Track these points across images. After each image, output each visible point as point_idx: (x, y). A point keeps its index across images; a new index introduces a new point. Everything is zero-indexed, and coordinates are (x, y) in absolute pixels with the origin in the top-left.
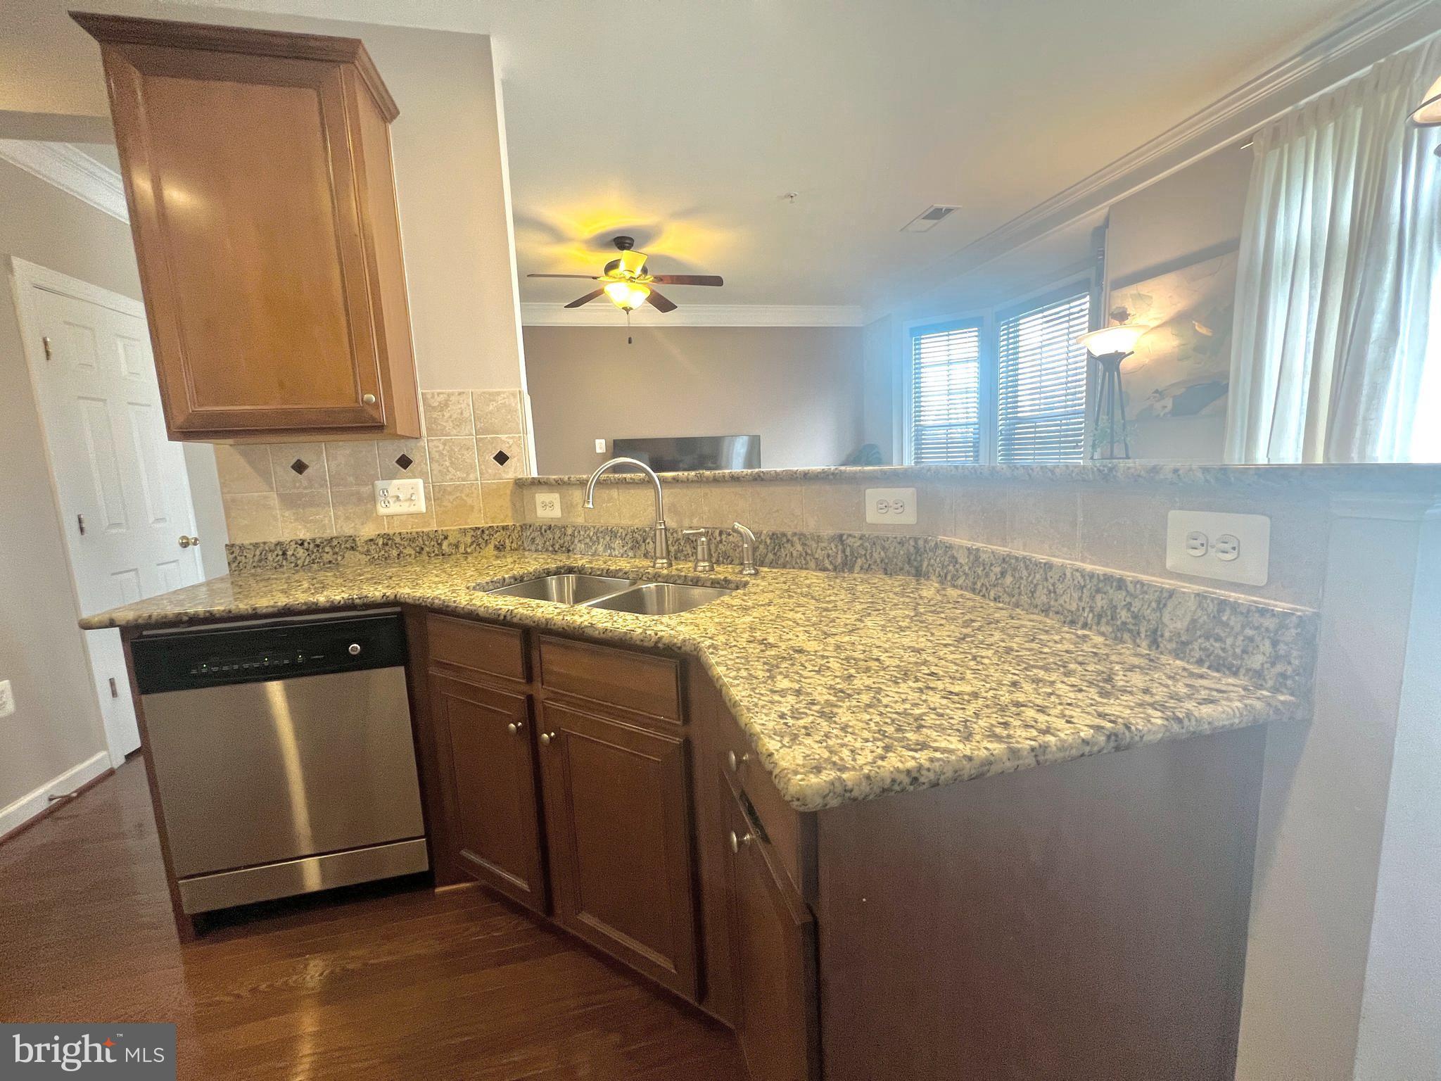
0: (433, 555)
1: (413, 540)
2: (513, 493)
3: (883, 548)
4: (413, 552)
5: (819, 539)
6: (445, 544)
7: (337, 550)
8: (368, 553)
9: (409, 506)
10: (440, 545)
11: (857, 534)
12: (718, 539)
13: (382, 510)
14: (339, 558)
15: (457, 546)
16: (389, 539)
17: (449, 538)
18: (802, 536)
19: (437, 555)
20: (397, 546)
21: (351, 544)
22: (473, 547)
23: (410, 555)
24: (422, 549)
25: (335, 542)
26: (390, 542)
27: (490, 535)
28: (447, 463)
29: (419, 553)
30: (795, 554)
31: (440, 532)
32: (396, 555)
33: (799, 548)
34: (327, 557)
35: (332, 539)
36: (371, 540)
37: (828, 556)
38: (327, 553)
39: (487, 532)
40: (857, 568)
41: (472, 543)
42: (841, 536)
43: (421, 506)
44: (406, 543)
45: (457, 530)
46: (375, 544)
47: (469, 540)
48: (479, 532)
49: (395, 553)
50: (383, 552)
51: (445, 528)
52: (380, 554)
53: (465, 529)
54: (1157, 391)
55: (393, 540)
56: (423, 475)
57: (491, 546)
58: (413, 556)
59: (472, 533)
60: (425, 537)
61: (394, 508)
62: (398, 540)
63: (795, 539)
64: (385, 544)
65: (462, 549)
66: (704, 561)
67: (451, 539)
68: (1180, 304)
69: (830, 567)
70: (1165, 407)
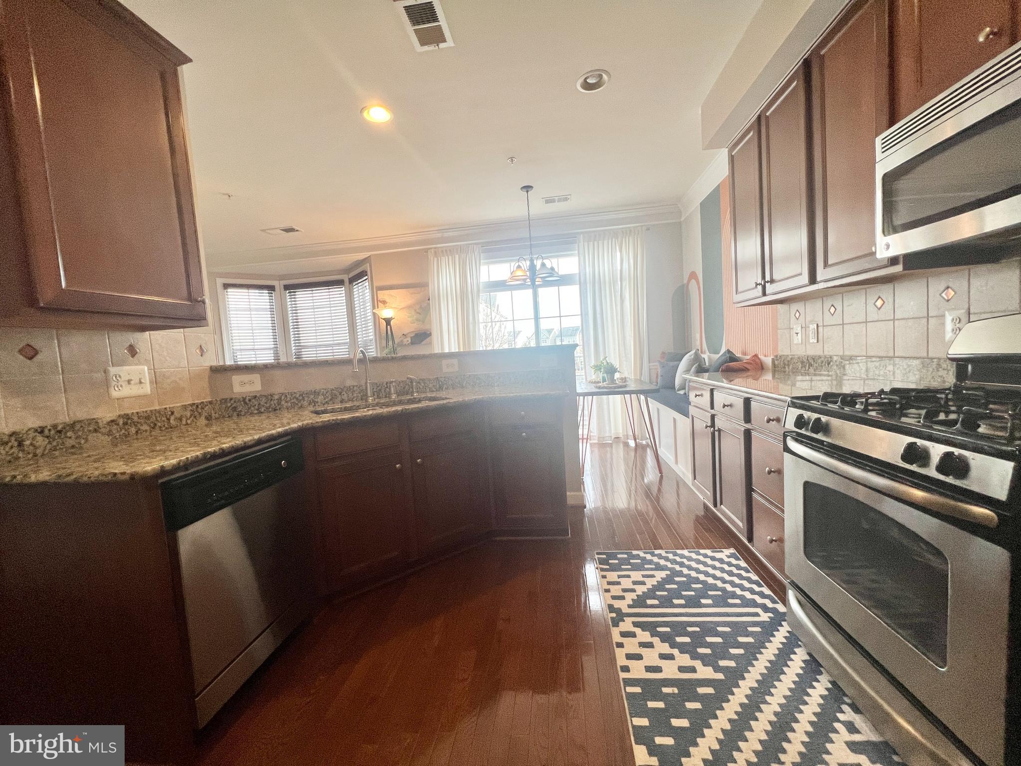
0: (164, 428)
1: (148, 418)
2: (210, 377)
3: (452, 380)
4: (148, 428)
5: (429, 380)
6: (172, 418)
7: (80, 433)
8: (110, 433)
9: (138, 389)
10: (169, 419)
11: (443, 376)
12: (386, 386)
13: (115, 393)
14: (83, 442)
15: (180, 419)
16: (128, 419)
17: (175, 413)
18: (423, 380)
19: (167, 428)
20: (135, 424)
21: (94, 426)
22: (191, 419)
23: (146, 431)
24: (155, 425)
25: (78, 426)
26: (129, 421)
27: (202, 408)
28: (165, 354)
29: (153, 428)
30: (421, 387)
31: (168, 409)
32: (134, 432)
33: (423, 385)
34: (69, 443)
35: (74, 423)
36: (112, 421)
37: (434, 386)
38: (70, 438)
39: (200, 406)
40: (444, 389)
41: (191, 415)
42: (438, 378)
43: (147, 389)
44: (142, 421)
45: (180, 406)
46: (116, 424)
47: (189, 414)
48: (194, 407)
49: (133, 430)
50: (123, 431)
51: (171, 406)
52: (121, 433)
53: (185, 405)
54: (403, 335)
55: (132, 419)
56: (146, 362)
57: (203, 418)
58: (149, 431)
59: (190, 408)
60: (157, 415)
61: (126, 391)
62: (136, 419)
63: (421, 381)
64: (125, 424)
65: (184, 422)
66: (371, 397)
67: (177, 415)
68: (409, 301)
69: (435, 390)
70: (408, 341)
